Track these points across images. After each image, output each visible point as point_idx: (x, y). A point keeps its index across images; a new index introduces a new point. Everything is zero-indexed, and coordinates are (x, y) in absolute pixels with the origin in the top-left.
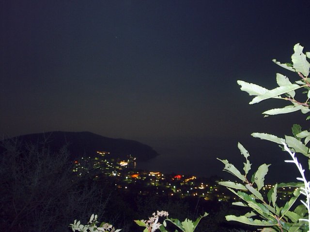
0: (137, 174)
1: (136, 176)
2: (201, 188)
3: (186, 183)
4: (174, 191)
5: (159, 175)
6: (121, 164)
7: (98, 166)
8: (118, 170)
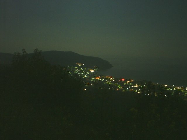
0: (99, 77)
1: (98, 78)
2: (136, 87)
3: (127, 84)
4: (120, 87)
5: (111, 78)
6: (90, 71)
7: (77, 71)
8: (88, 75)
